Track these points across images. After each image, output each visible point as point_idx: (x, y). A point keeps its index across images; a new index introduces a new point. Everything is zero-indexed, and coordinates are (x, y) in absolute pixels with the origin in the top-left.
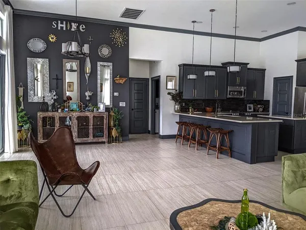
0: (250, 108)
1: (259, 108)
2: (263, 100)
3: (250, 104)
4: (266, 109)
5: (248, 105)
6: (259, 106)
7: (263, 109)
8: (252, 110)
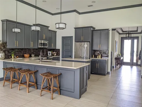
0: (50, 54)
1: (54, 53)
2: (56, 49)
3: (49, 51)
4: (58, 54)
5: (48, 52)
6: (54, 52)
7: (56, 54)
8: (51, 55)
